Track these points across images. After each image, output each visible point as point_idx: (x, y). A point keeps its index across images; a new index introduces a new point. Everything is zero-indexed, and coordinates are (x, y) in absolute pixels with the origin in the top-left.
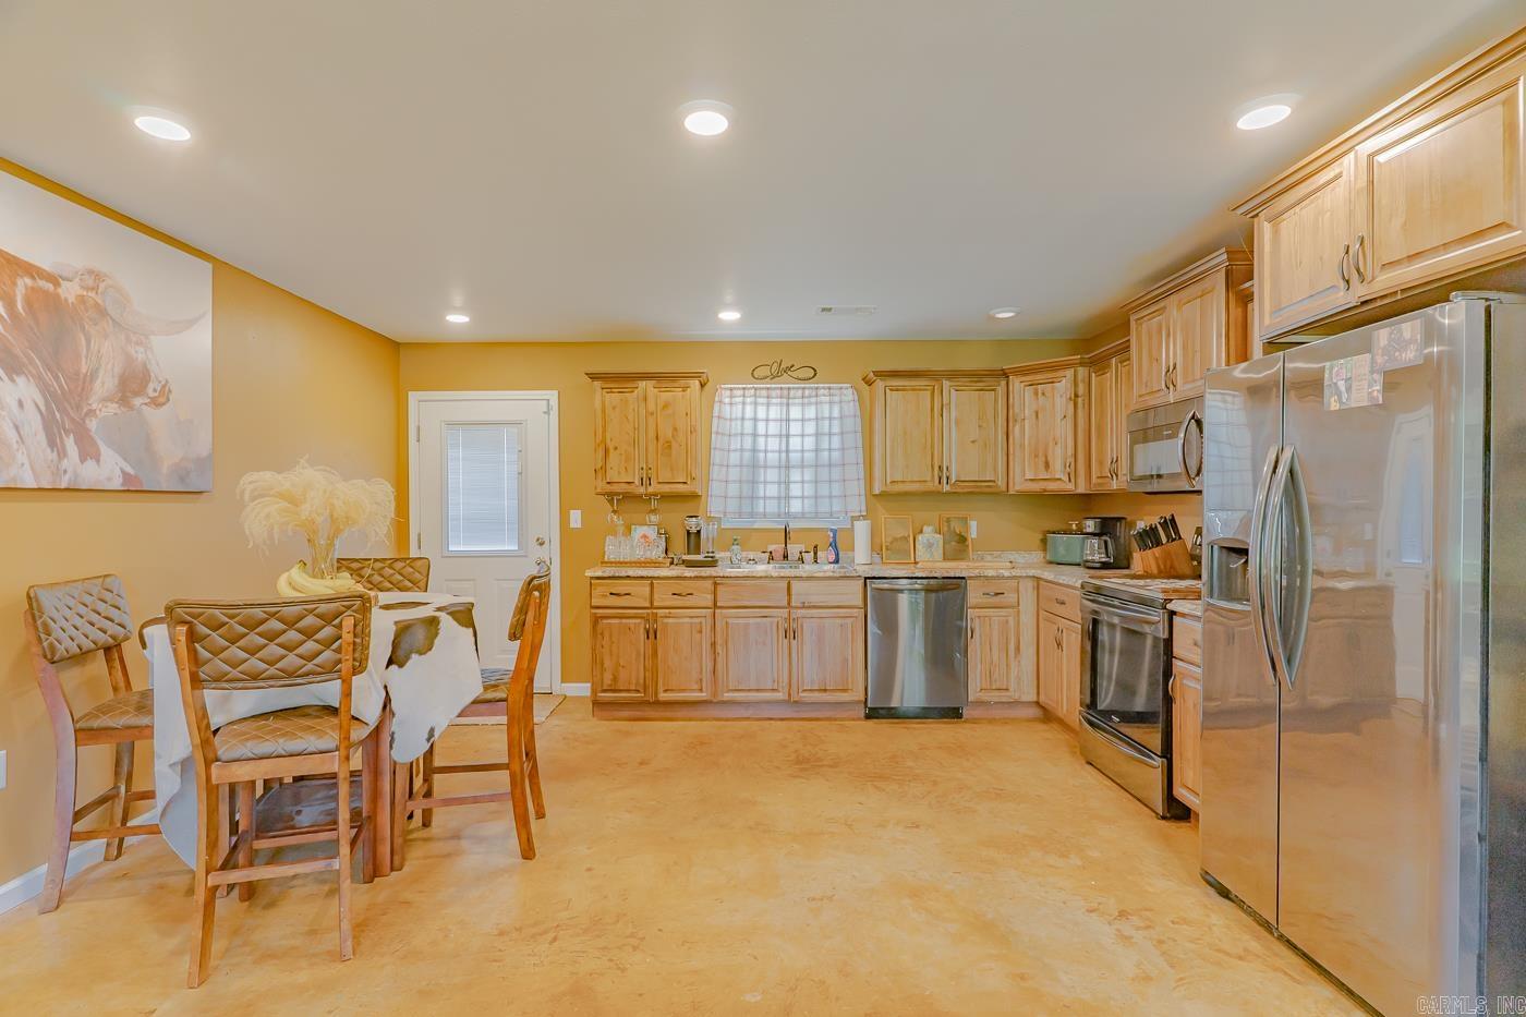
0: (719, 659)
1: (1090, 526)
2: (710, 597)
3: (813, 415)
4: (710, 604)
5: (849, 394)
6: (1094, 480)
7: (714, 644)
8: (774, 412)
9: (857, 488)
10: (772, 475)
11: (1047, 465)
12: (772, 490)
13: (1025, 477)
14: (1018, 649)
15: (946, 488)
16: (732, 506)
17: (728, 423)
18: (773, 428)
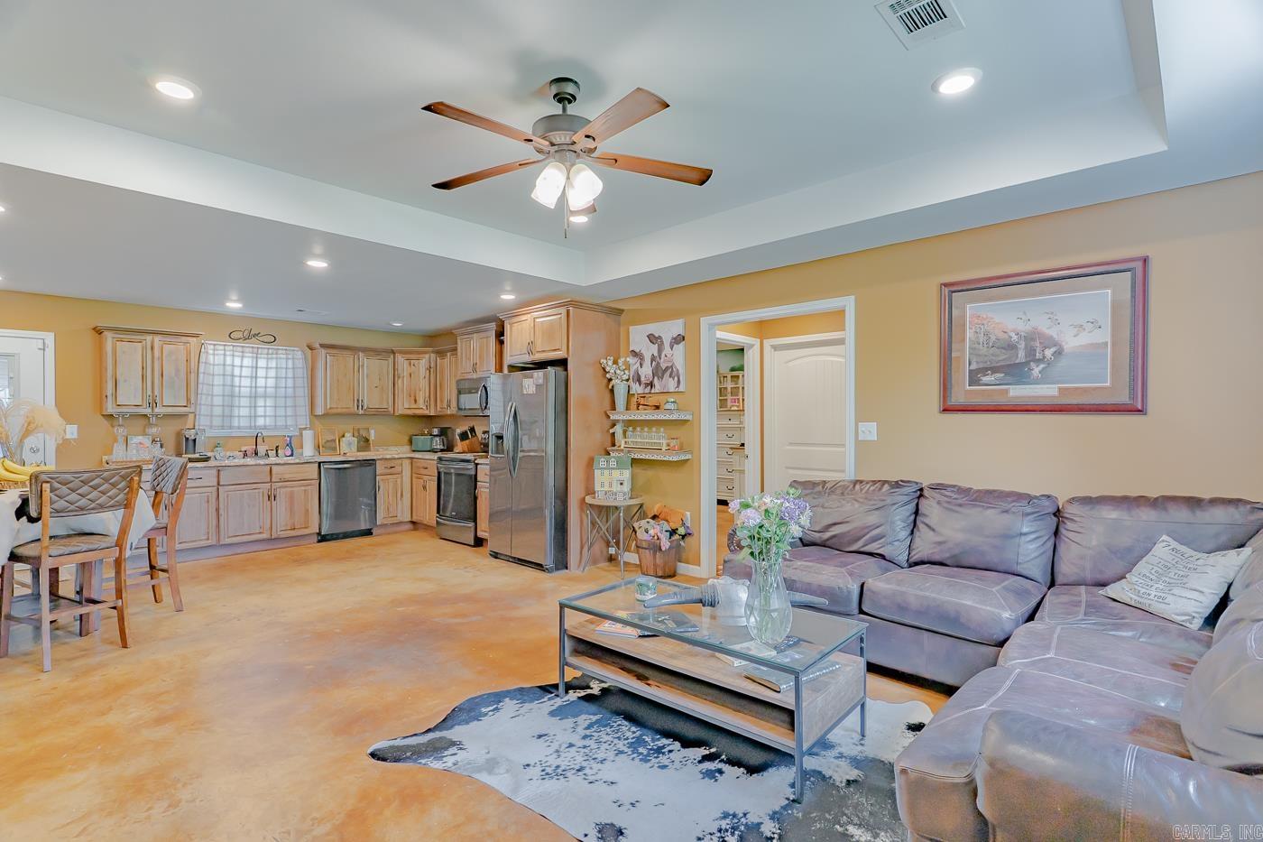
0: (222, 519)
1: (436, 431)
2: (215, 480)
3: (274, 365)
4: (215, 484)
5: (299, 354)
6: (438, 409)
7: (217, 510)
8: (247, 362)
9: (304, 410)
10: (245, 402)
11: (415, 401)
12: (245, 412)
13: (404, 406)
14: (402, 495)
15: (361, 412)
16: (217, 422)
17: (212, 367)
18: (246, 372)
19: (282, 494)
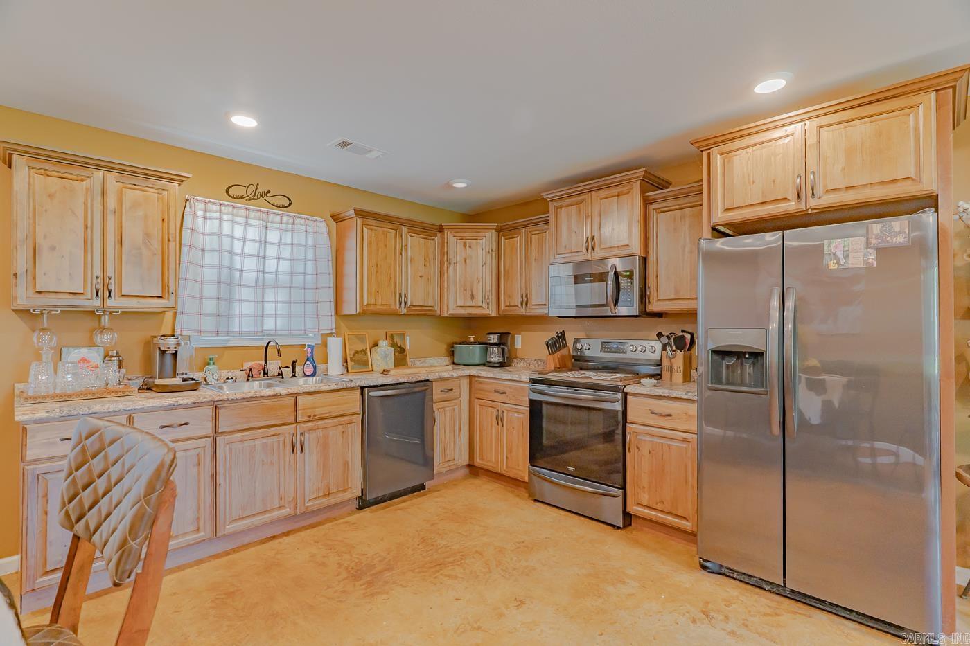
0: (220, 491)
1: (494, 339)
2: (210, 425)
3: (289, 241)
4: (210, 431)
5: (322, 227)
6: (503, 307)
7: (214, 476)
8: (253, 233)
9: (328, 308)
10: (248, 294)
11: (472, 296)
12: (247, 309)
13: (455, 305)
14: (460, 429)
15: (404, 311)
16: (209, 324)
17: (201, 237)
18: (251, 248)
19: (310, 440)
